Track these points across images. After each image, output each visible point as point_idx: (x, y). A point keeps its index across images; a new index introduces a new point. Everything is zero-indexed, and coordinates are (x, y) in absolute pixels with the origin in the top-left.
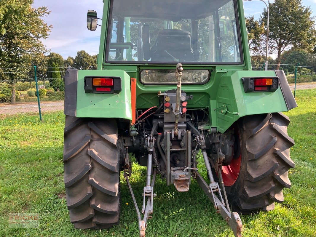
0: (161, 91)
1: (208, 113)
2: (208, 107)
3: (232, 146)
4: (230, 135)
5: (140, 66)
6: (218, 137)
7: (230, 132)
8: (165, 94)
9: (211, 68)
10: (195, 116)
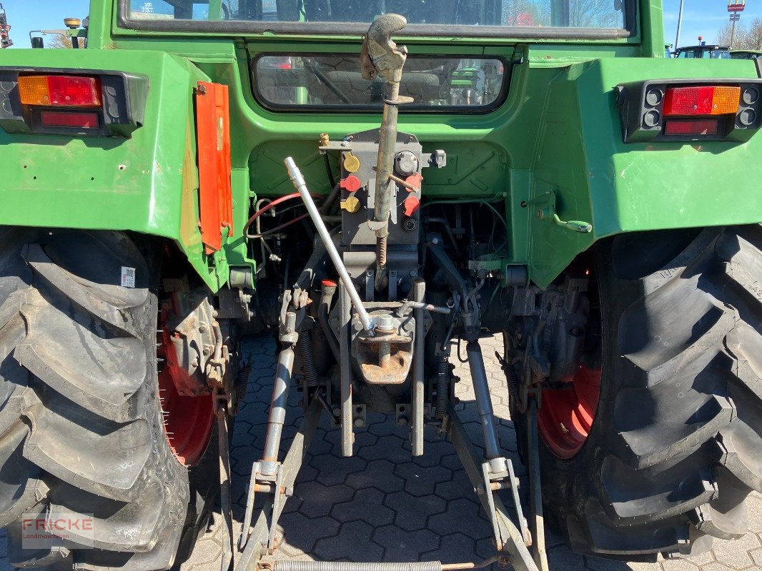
0: (330, 135)
1: (504, 217)
2: (505, 194)
3: (580, 333)
4: (574, 292)
5: (246, 41)
6: (533, 297)
7: (572, 283)
8: (347, 145)
9: (510, 51)
10: (465, 224)
